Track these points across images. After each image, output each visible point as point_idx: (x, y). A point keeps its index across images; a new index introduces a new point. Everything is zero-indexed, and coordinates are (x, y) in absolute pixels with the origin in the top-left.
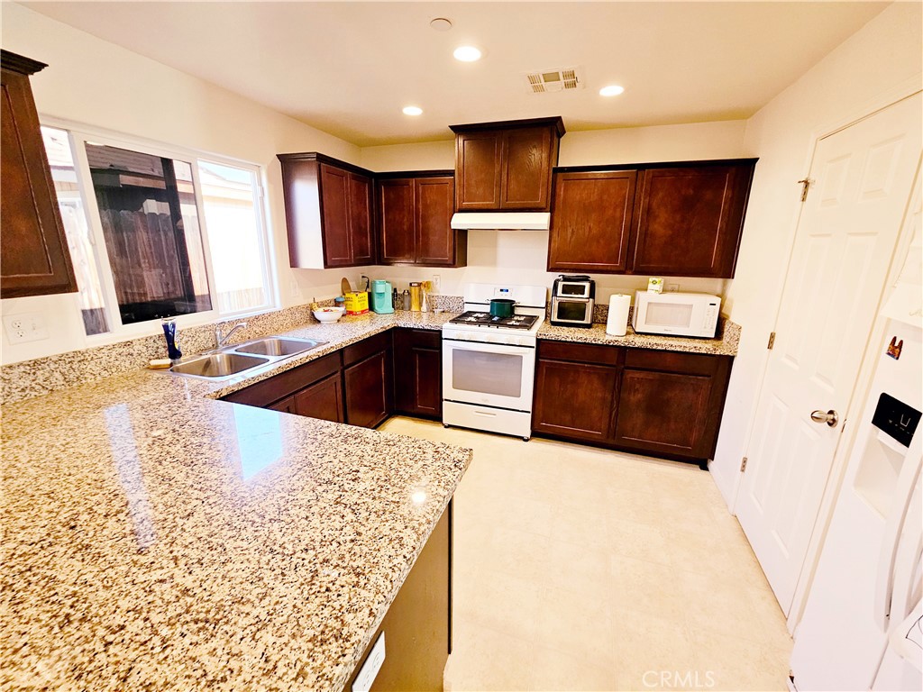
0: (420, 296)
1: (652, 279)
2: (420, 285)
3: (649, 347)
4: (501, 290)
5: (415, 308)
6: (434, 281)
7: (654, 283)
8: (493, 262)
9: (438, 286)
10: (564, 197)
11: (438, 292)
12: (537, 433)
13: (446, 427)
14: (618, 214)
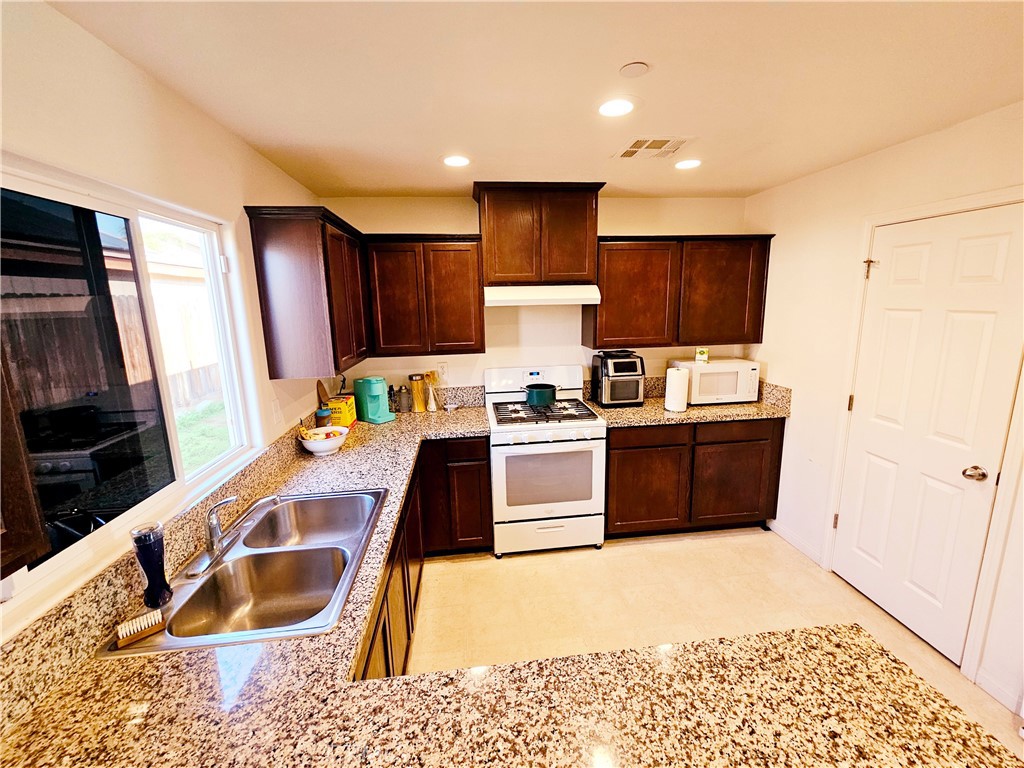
0: (426, 392)
1: (699, 349)
2: (422, 376)
3: (719, 419)
4: (531, 374)
5: (418, 408)
6: (440, 370)
7: (702, 353)
8: (515, 341)
9: (445, 377)
10: (608, 269)
11: (446, 383)
12: (611, 535)
13: (498, 557)
14: (662, 285)
